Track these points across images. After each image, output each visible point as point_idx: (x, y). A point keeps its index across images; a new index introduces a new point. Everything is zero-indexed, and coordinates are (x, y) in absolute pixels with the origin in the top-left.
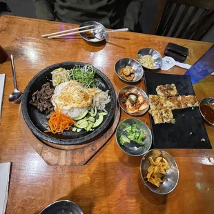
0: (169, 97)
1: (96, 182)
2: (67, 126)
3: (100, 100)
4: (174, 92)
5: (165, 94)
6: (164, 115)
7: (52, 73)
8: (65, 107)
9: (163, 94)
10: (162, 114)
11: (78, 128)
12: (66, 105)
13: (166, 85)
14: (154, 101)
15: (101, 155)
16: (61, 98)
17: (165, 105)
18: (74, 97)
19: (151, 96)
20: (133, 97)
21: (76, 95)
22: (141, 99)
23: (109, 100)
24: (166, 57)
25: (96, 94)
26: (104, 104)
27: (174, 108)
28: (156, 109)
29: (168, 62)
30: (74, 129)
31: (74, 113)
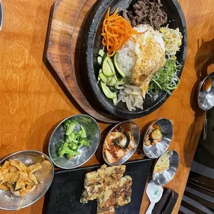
0: (115, 194)
1: (14, 75)
2: (109, 43)
3: (133, 95)
4: (121, 201)
5: (121, 188)
6: (96, 187)
7: (178, 29)
8: (138, 46)
9: (121, 185)
10: (99, 183)
11: (103, 59)
12: (140, 48)
13: (131, 191)
14: (117, 173)
15: (53, 89)
16: (150, 41)
17: (107, 187)
18: (150, 61)
19: (124, 168)
20: (123, 142)
21: (150, 65)
22: (120, 153)
23: (130, 108)
24: (163, 190)
25: (141, 90)
26: (128, 101)
27: (101, 201)
28: (106, 176)
29: (156, 193)
30: (101, 52)
31: (126, 57)
